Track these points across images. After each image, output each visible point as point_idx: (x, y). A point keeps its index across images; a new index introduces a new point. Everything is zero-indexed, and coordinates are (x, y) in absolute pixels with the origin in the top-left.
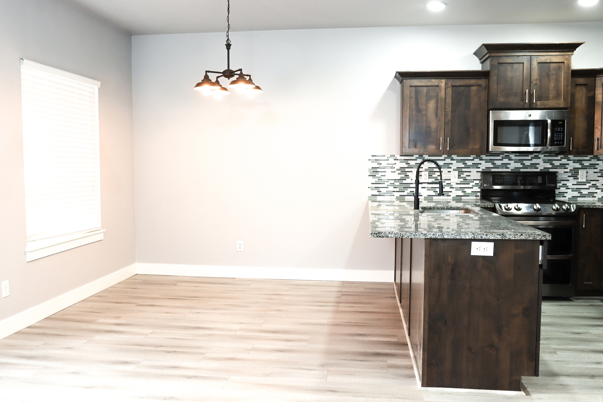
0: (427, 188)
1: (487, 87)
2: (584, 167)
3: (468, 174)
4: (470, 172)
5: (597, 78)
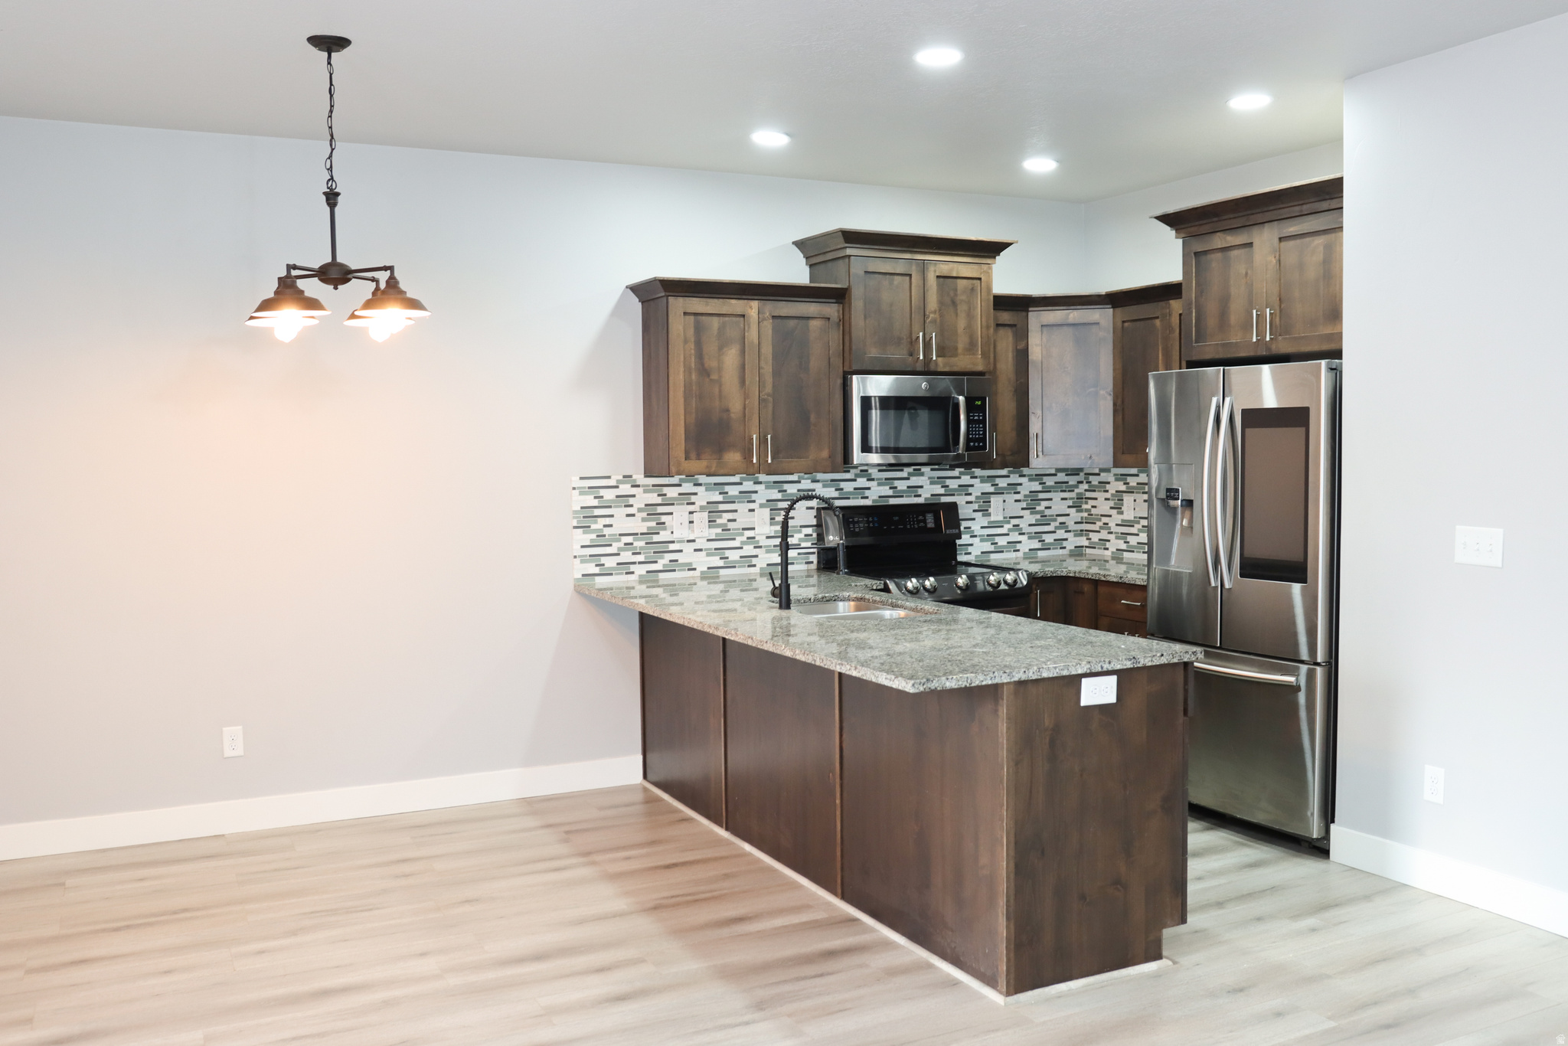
0: (706, 550)
1: (841, 323)
2: (999, 492)
5: (1030, 314)
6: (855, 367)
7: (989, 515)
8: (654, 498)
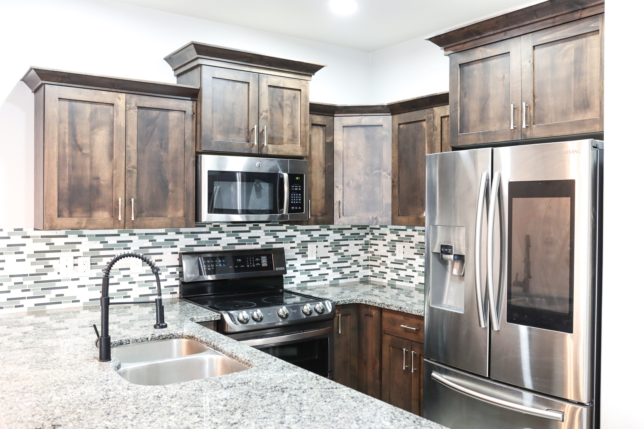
0: (88, 286)
1: (195, 115)
2: (313, 241)
3: (158, 257)
4: (162, 254)
5: (335, 118)
6: (204, 148)
7: (307, 256)
8: (42, 246)
